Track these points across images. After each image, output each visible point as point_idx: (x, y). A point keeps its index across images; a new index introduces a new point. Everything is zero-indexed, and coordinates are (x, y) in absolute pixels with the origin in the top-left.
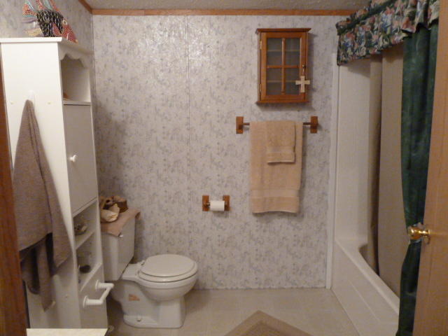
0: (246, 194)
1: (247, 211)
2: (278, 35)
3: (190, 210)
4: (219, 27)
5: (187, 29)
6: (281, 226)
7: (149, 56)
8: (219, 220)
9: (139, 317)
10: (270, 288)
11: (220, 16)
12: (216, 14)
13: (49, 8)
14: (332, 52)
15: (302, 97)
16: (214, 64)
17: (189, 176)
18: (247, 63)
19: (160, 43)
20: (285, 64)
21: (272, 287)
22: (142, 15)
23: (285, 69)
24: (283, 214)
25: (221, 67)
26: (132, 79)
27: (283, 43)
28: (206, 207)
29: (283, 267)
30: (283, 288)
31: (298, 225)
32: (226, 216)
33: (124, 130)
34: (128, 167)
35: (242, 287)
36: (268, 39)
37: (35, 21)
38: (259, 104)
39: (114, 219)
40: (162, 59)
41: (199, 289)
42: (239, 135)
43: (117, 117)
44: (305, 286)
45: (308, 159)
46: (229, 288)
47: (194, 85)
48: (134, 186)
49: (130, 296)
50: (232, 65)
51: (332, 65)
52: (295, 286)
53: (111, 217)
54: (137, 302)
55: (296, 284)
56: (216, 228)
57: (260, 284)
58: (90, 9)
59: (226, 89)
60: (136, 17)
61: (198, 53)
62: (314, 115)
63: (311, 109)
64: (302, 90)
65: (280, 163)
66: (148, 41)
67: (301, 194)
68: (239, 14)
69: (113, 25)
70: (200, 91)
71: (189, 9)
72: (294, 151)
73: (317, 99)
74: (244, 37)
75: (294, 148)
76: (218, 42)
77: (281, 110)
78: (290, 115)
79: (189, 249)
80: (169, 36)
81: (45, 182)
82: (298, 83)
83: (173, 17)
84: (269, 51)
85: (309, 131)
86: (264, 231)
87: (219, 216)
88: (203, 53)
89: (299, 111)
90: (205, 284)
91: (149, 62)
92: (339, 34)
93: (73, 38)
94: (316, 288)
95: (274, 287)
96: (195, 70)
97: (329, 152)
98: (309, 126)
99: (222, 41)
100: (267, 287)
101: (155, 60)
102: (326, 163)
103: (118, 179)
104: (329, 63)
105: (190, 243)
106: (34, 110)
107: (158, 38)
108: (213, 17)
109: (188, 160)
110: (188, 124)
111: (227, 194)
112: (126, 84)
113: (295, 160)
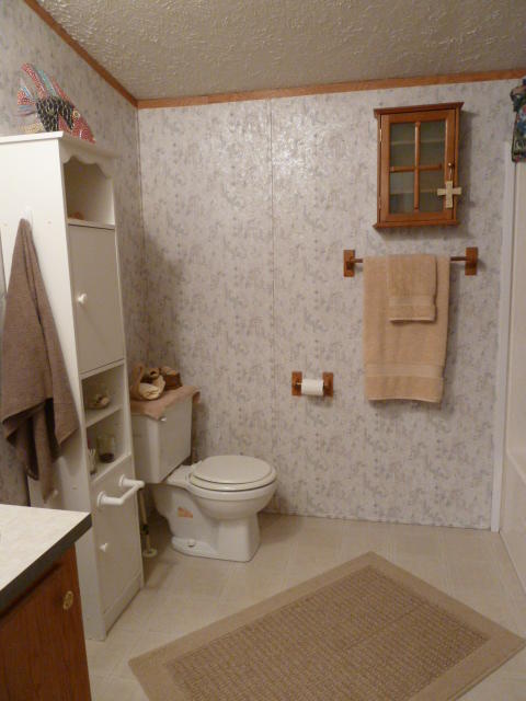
0: (359, 371)
1: (361, 398)
2: (408, 117)
3: (274, 394)
4: (317, 113)
5: (271, 120)
6: (415, 425)
7: (215, 163)
8: (317, 410)
9: (192, 541)
10: (397, 523)
11: (318, 95)
12: (313, 93)
13: (54, 94)
14: (505, 140)
15: (448, 216)
16: (310, 170)
17: (273, 342)
18: (361, 165)
19: (230, 144)
20: (419, 164)
21: (400, 521)
22: (205, 103)
23: (420, 171)
24: (419, 405)
25: (320, 174)
26: (192, 198)
27: (416, 129)
28: (297, 389)
29: (418, 490)
30: (419, 525)
31: (444, 424)
32: (329, 405)
33: (181, 273)
34: (186, 327)
35: (352, 517)
36: (392, 124)
37: (33, 113)
38: (379, 228)
39: (155, 396)
40: (233, 167)
41: (286, 515)
42: (349, 279)
43: (171, 255)
44: (456, 524)
45: (461, 316)
46: (333, 515)
47: (280, 203)
48: (194, 355)
49: (180, 509)
50: (337, 170)
51: (503, 162)
52: (438, 524)
53: (151, 393)
54: (190, 519)
55: (440, 520)
56: (312, 422)
57: (382, 515)
58: (135, 101)
59: (328, 207)
60: (197, 108)
61: (286, 154)
62: (471, 246)
63: (466, 235)
64: (449, 204)
65: (412, 322)
66: (214, 141)
67: (446, 372)
68: (350, 90)
69: (165, 121)
70: (289, 213)
71: (271, 89)
72: (435, 303)
73: (476, 219)
74: (357, 126)
75: (435, 297)
76: (316, 136)
77: (416, 238)
78: (431, 247)
79: (272, 452)
80: (244, 131)
81: (43, 329)
82: (441, 192)
83: (249, 102)
84: (394, 143)
85: (463, 272)
86: (389, 430)
87: (317, 404)
88: (294, 154)
89: (445, 239)
90: (297, 507)
91: (216, 173)
92: (516, 109)
93: (88, 135)
94: (476, 529)
95: (405, 521)
96: (282, 180)
97: (497, 305)
98: (463, 263)
99: (323, 134)
100: (393, 520)
101: (224, 169)
102: (493, 324)
103: (172, 345)
104: (499, 160)
105: (275, 442)
106: (31, 233)
107: (228, 136)
108: (309, 98)
109: (272, 317)
110: (271, 262)
111: (329, 371)
112: (183, 206)
113: (436, 318)
